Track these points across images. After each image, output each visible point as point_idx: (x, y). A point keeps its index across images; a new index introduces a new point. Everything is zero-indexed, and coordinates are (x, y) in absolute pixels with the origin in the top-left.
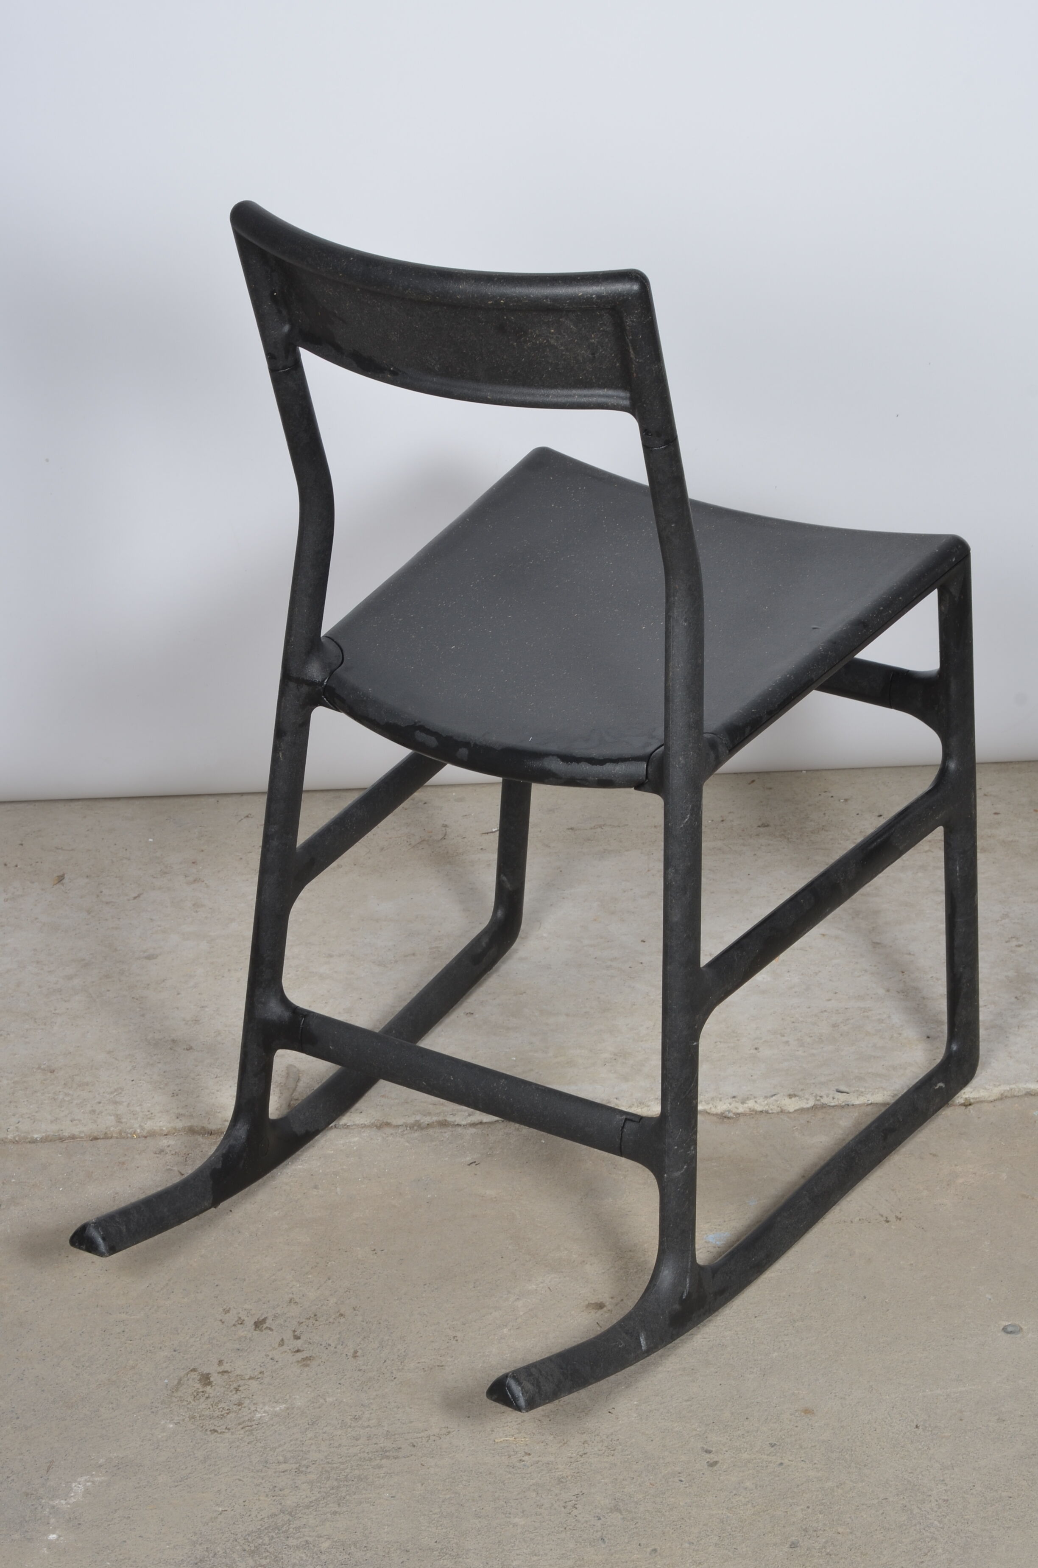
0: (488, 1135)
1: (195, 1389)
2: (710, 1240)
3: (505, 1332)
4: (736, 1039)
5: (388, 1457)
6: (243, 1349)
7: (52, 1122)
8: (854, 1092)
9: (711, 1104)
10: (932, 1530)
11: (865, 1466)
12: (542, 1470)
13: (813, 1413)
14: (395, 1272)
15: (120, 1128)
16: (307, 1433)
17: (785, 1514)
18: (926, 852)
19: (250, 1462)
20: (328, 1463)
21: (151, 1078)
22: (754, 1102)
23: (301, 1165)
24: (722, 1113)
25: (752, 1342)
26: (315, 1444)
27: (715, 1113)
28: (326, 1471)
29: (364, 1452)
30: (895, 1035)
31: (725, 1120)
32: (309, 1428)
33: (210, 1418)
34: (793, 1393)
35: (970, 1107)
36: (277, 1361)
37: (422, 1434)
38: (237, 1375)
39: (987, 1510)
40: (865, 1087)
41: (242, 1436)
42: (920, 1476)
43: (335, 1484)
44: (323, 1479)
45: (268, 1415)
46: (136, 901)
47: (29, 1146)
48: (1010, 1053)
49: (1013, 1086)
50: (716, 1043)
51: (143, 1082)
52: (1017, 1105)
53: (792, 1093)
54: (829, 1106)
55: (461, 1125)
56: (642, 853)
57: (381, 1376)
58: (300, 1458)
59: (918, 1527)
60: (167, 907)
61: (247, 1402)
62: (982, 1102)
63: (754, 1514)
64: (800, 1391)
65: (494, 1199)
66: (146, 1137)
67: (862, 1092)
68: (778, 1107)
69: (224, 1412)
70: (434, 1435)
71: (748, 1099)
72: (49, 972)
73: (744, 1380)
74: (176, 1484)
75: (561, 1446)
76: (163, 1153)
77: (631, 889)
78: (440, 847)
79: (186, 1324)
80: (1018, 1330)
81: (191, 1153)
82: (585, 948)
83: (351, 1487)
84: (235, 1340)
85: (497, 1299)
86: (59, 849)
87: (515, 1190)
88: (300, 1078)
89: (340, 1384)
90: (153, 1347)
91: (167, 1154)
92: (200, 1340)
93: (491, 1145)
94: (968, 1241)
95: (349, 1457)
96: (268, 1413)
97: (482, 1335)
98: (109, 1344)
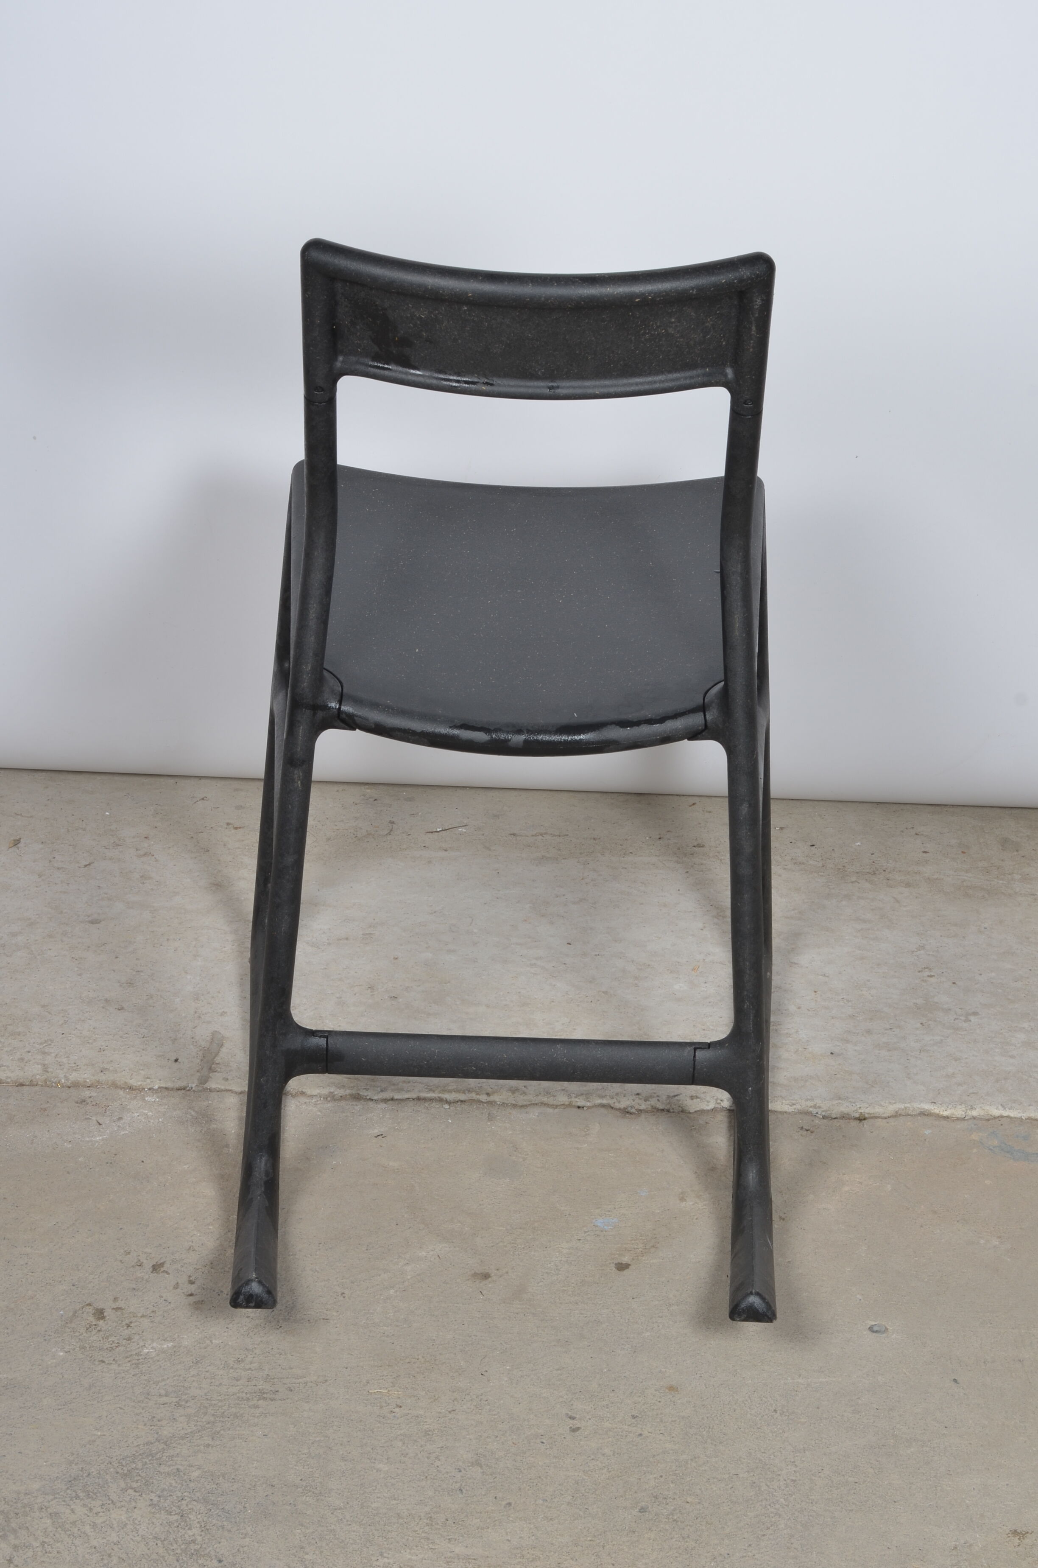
0: (397, 1111)
1: (88, 1322)
2: (599, 1225)
3: (392, 1293)
5: (265, 1399)
6: (139, 1289)
9: (615, 1099)
10: (777, 1506)
11: (720, 1443)
12: (411, 1422)
13: (677, 1391)
15: (46, 1076)
16: (190, 1370)
17: (638, 1481)
18: (852, 882)
19: (133, 1392)
20: (207, 1399)
22: (657, 1101)
24: (625, 1109)
25: (626, 1322)
26: (197, 1381)
27: (618, 1107)
28: (204, 1407)
29: (243, 1392)
30: (800, 1049)
31: (627, 1115)
32: (193, 1366)
33: (100, 1350)
34: (661, 1370)
35: (863, 1121)
36: (170, 1303)
37: (300, 1380)
38: (130, 1312)
39: (833, 1492)
41: (128, 1368)
42: (772, 1457)
43: (212, 1419)
44: (201, 1414)
45: (156, 1351)
46: (86, 868)
49: (908, 1105)
51: (73, 1036)
52: (909, 1123)
53: (694, 1095)
55: (373, 1100)
56: (578, 862)
58: (180, 1393)
59: (764, 1503)
60: (115, 877)
61: (137, 1337)
63: (608, 1479)
64: (667, 1370)
65: (396, 1171)
66: (69, 1087)
68: (679, 1106)
69: (114, 1345)
70: (312, 1382)
71: (651, 1097)
73: (615, 1355)
74: (60, 1407)
75: (432, 1402)
76: (84, 1103)
77: (564, 895)
78: (384, 842)
79: (87, 1262)
80: (884, 1329)
81: (111, 1106)
82: (512, 946)
83: (227, 1423)
84: (132, 1280)
85: (387, 1262)
86: (19, 815)
87: (417, 1164)
88: (224, 1044)
89: (227, 1328)
90: (53, 1280)
91: (88, 1104)
92: (98, 1277)
93: (399, 1120)
94: (846, 1244)
95: (228, 1395)
96: (155, 1349)
97: (369, 1294)
98: (12, 1274)
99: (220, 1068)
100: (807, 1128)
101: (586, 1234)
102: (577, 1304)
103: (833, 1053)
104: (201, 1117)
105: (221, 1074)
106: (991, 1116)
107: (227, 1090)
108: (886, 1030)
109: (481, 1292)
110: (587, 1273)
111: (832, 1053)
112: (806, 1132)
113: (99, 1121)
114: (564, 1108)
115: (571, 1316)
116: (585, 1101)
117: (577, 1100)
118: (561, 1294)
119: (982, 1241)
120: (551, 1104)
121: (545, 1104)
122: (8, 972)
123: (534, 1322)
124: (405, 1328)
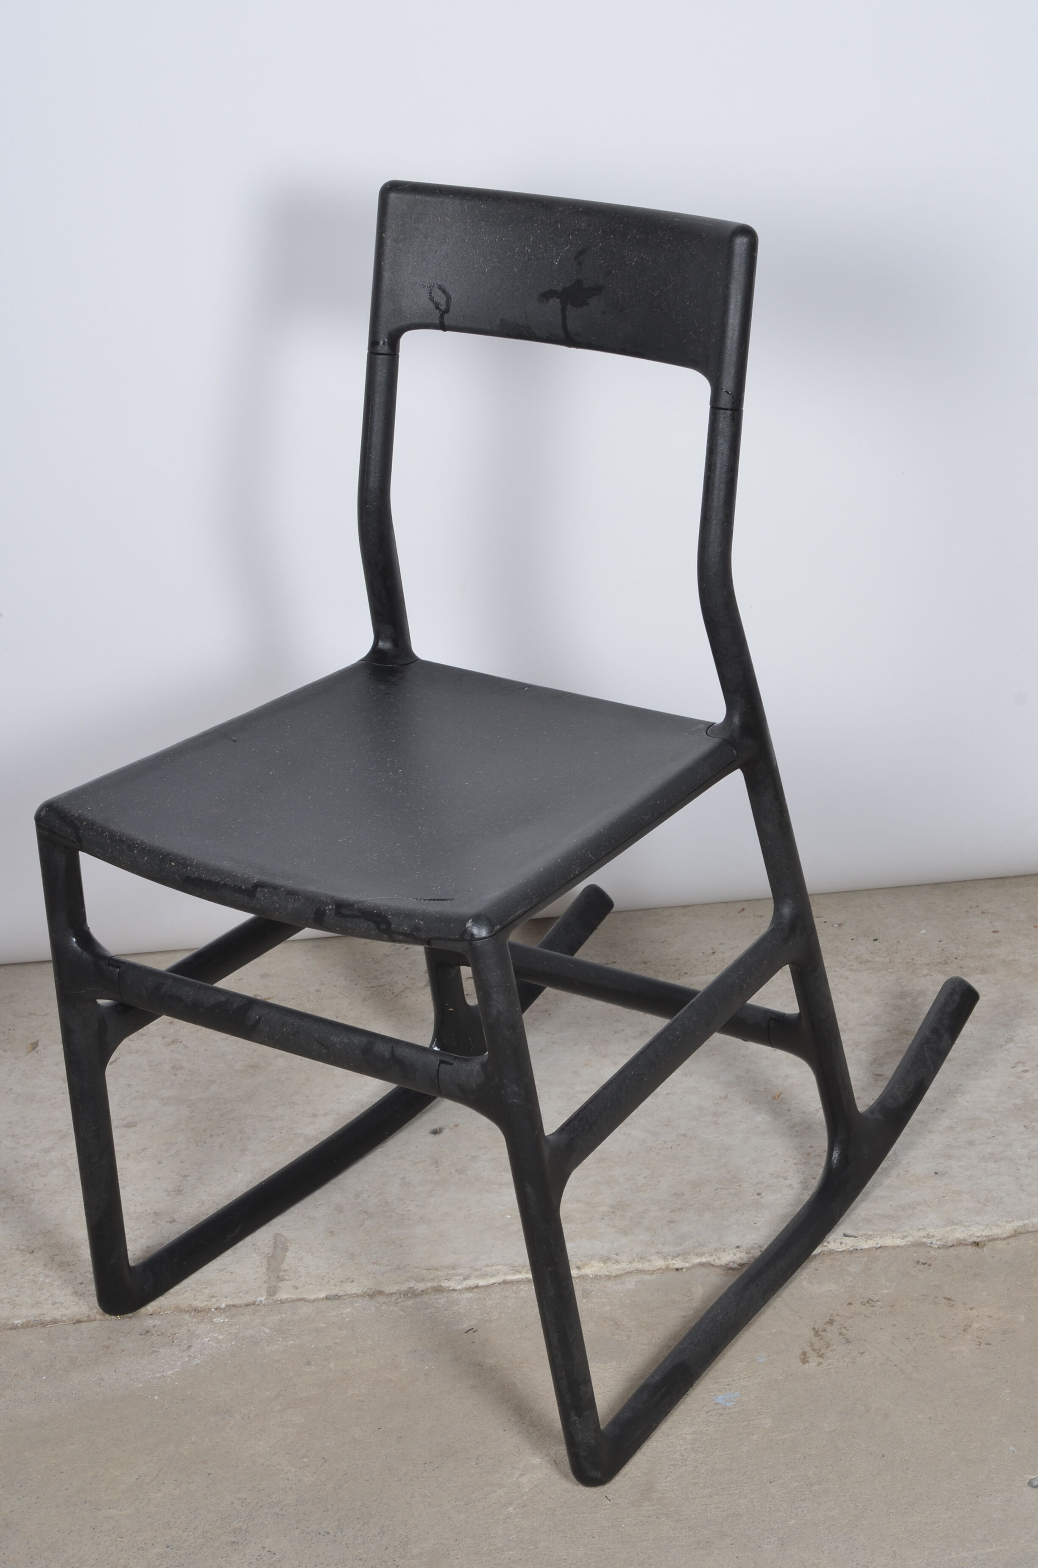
0: (484, 1299)
2: (720, 1402)
3: (511, 1511)
4: (738, 1184)
6: (238, 1542)
7: (32, 1306)
8: (862, 1236)
9: (714, 1256)
14: (394, 1451)
18: (925, 976)
23: (293, 1340)
24: (727, 1265)
25: (768, 1511)
27: (719, 1264)
30: (902, 1173)
35: (982, 1246)
36: (274, 1554)
40: (873, 1230)
47: (9, 1333)
48: (1021, 1186)
49: (1026, 1222)
50: (716, 1189)
52: (1031, 1241)
54: (837, 1251)
55: (456, 1290)
57: (383, 1564)
60: (144, 1071)
62: (995, 1239)
64: (821, 1561)
65: (494, 1368)
67: (871, 1236)
72: (26, 1145)
76: (148, 1334)
77: (623, 1030)
78: (424, 994)
79: (178, 1518)
81: (178, 1333)
82: (578, 1095)
84: (230, 1533)
85: (501, 1475)
86: (33, 1014)
87: (515, 1357)
88: (288, 1247)
90: (145, 1544)
91: (153, 1335)
92: (193, 1534)
93: (488, 1310)
94: (988, 1390)
97: (486, 1515)
98: (99, 1543)
99: (289, 1276)
100: (924, 1261)
101: (708, 1415)
102: (711, 1496)
103: (937, 1172)
104: (276, 1333)
105: (290, 1282)
107: (300, 1300)
108: (989, 1138)
109: (606, 1497)
110: (717, 1460)
112: (923, 1266)
113: (167, 1353)
114: (662, 1273)
115: (707, 1512)
116: (682, 1262)
117: (674, 1262)
118: (692, 1487)
120: (647, 1269)
121: (641, 1271)
122: (47, 1194)
123: (669, 1525)
124: (531, 1549)
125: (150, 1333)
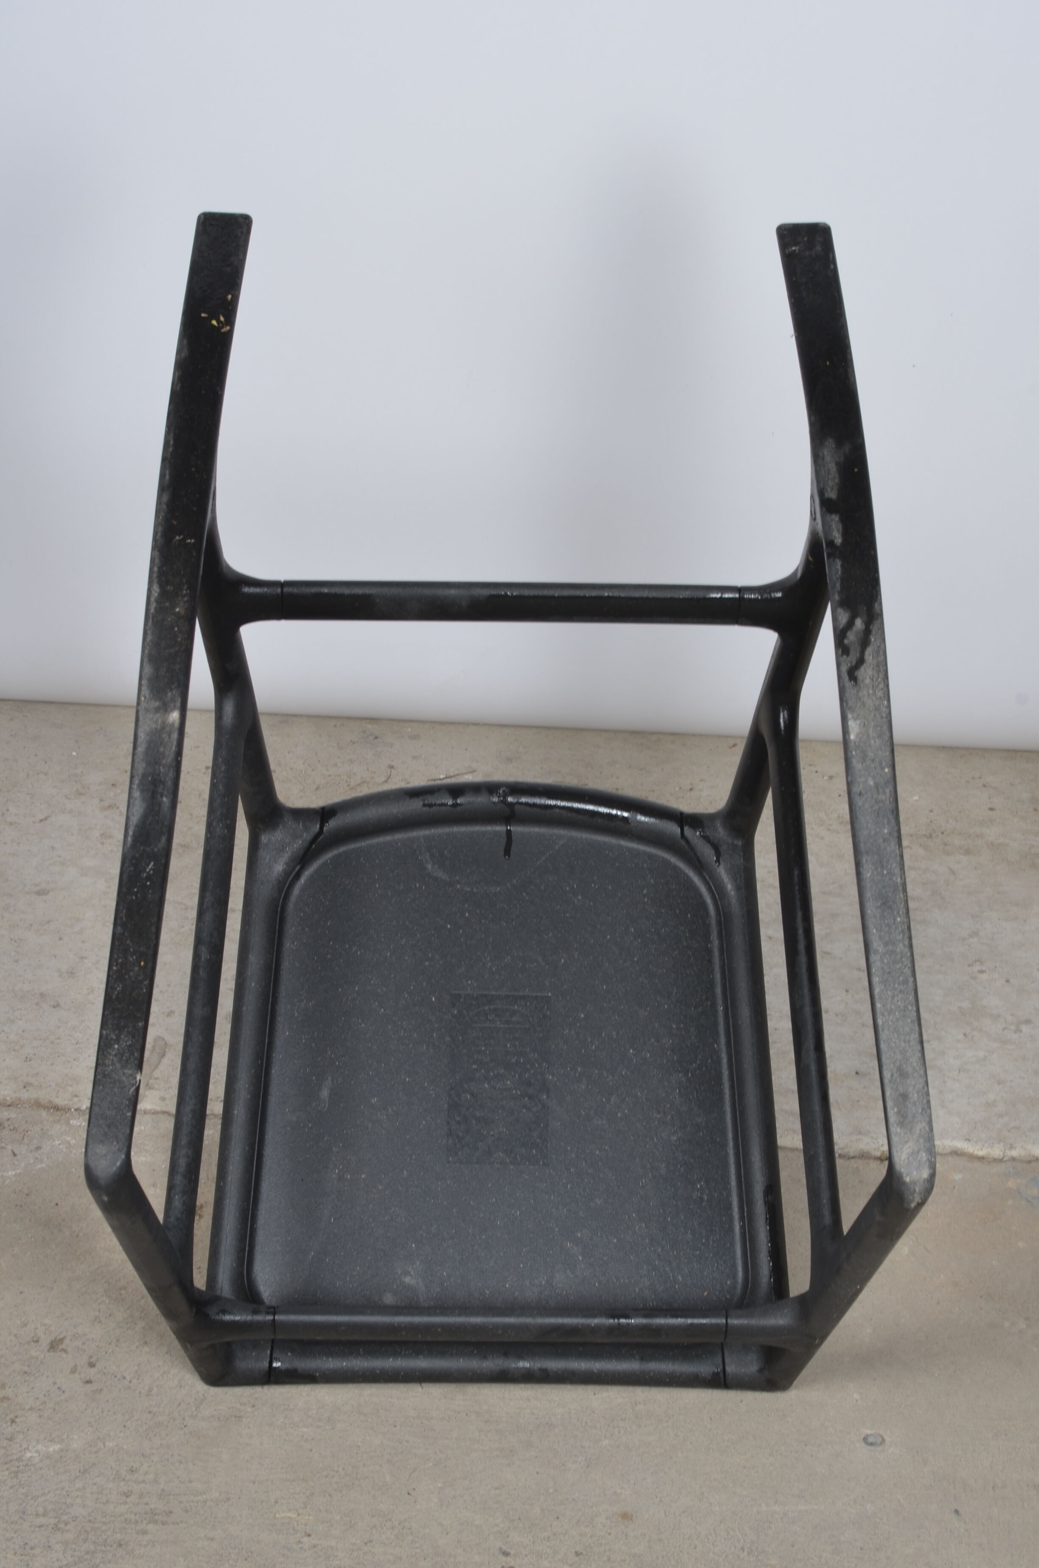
5: (155, 1522)
6: (31, 1373)
13: (631, 1520)
16: (76, 1482)
19: (7, 1510)
20: (90, 1521)
21: (8, 1037)
26: (82, 1496)
28: (85, 1531)
29: (132, 1512)
32: (79, 1476)
34: (616, 1492)
36: (63, 1392)
37: (199, 1498)
38: (17, 1404)
43: (92, 1547)
44: (80, 1540)
46: (42, 824)
58: (61, 1512)
60: (72, 835)
61: (20, 1437)
64: (623, 1491)
70: (212, 1501)
73: (565, 1470)
75: (347, 1529)
76: (0, 1127)
80: (880, 1441)
81: (30, 1131)
83: (109, 1553)
84: (24, 1361)
88: (166, 1053)
89: (125, 1426)
91: (5, 1128)
95: (114, 1516)
96: (39, 1453)
99: (159, 1085)
102: (529, 1400)
103: (859, 1072)
105: (159, 1092)
106: (1033, 1156)
111: (857, 1073)
113: (14, 1150)
119: (1007, 1324)
123: (477, 1425)
124: (327, 1430)
125: (2, 1126)
